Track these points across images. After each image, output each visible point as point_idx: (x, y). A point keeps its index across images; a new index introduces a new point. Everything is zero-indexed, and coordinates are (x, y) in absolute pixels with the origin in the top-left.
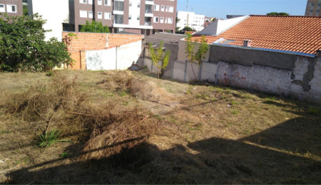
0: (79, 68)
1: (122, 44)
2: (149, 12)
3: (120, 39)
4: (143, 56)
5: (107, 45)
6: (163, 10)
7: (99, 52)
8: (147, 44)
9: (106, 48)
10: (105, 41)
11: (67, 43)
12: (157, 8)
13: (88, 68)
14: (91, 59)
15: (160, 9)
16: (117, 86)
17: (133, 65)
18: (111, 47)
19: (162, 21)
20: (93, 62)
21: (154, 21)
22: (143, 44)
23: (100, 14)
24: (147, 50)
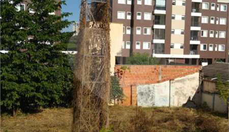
0: (129, 104)
1: (176, 77)
2: (194, 39)
3: (175, 71)
4: (200, 91)
5: (160, 79)
6: (212, 36)
7: (151, 86)
8: (205, 76)
9: (158, 82)
10: (158, 74)
11: (119, 76)
12: (205, 34)
13: (139, 104)
14: (142, 94)
15: (208, 35)
16: (184, 126)
17: (189, 100)
18: (164, 80)
19: (211, 49)
20: (145, 97)
21: (202, 48)
22: (201, 77)
23: (138, 44)
24: (205, 83)
